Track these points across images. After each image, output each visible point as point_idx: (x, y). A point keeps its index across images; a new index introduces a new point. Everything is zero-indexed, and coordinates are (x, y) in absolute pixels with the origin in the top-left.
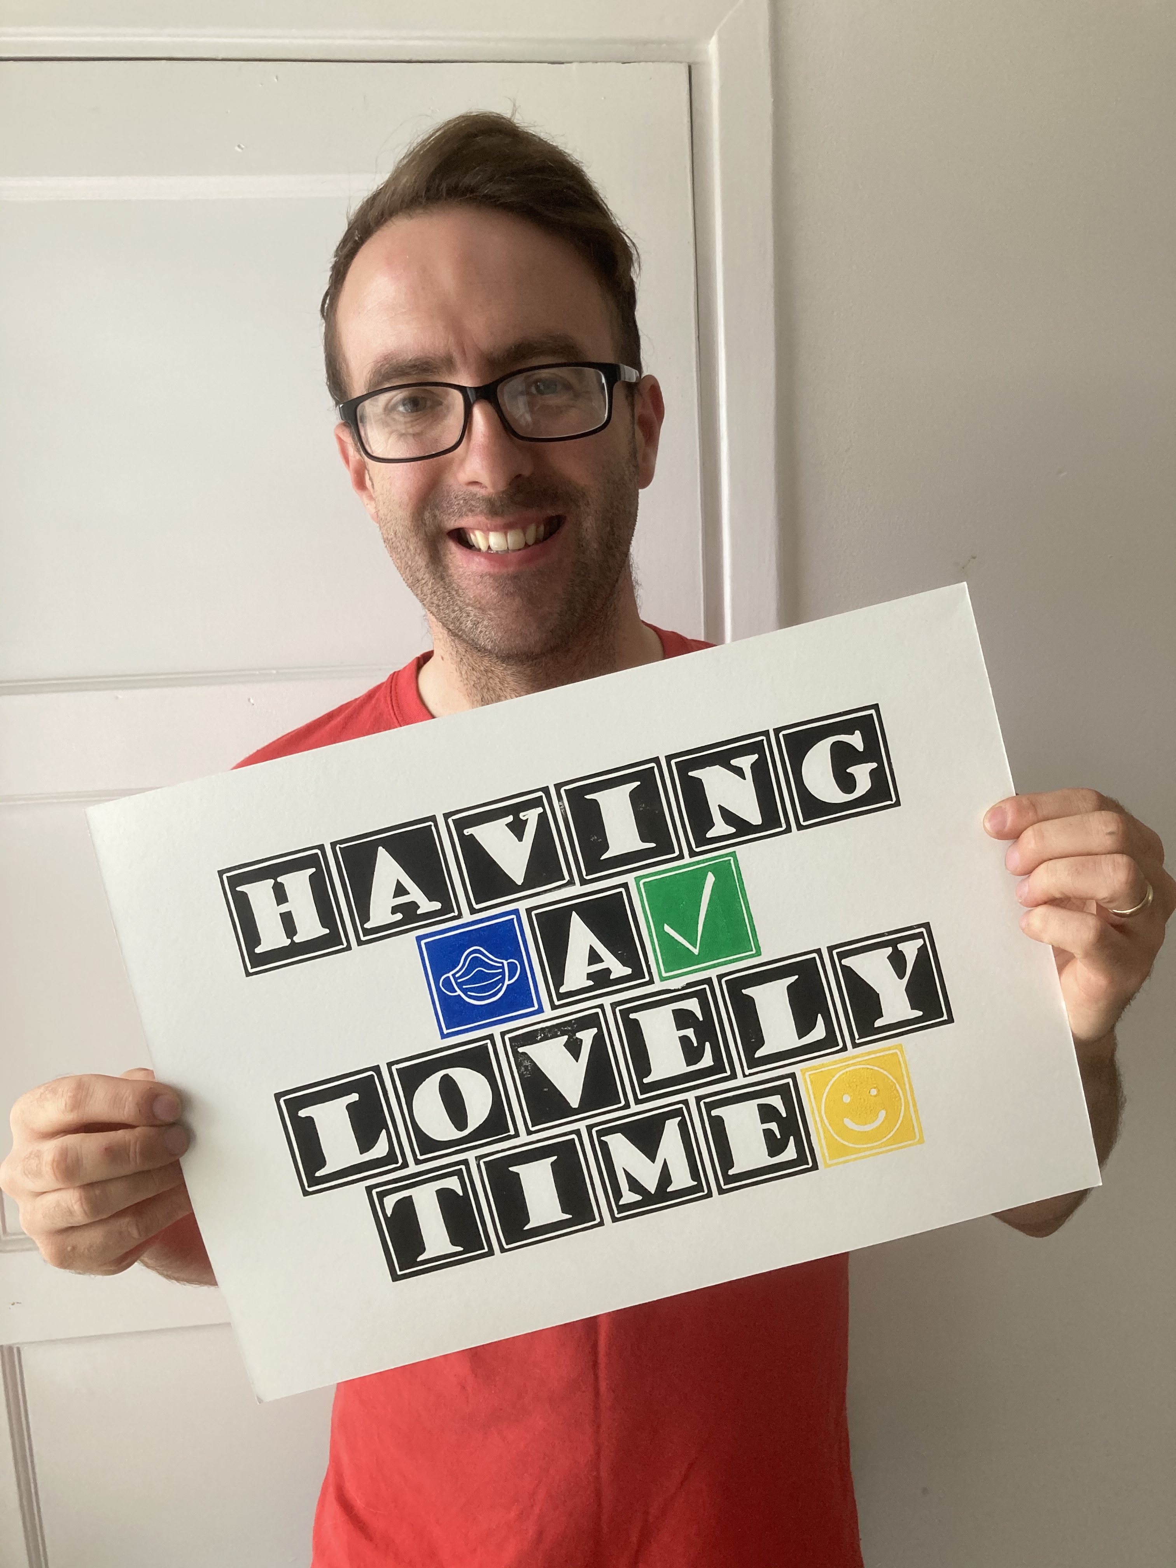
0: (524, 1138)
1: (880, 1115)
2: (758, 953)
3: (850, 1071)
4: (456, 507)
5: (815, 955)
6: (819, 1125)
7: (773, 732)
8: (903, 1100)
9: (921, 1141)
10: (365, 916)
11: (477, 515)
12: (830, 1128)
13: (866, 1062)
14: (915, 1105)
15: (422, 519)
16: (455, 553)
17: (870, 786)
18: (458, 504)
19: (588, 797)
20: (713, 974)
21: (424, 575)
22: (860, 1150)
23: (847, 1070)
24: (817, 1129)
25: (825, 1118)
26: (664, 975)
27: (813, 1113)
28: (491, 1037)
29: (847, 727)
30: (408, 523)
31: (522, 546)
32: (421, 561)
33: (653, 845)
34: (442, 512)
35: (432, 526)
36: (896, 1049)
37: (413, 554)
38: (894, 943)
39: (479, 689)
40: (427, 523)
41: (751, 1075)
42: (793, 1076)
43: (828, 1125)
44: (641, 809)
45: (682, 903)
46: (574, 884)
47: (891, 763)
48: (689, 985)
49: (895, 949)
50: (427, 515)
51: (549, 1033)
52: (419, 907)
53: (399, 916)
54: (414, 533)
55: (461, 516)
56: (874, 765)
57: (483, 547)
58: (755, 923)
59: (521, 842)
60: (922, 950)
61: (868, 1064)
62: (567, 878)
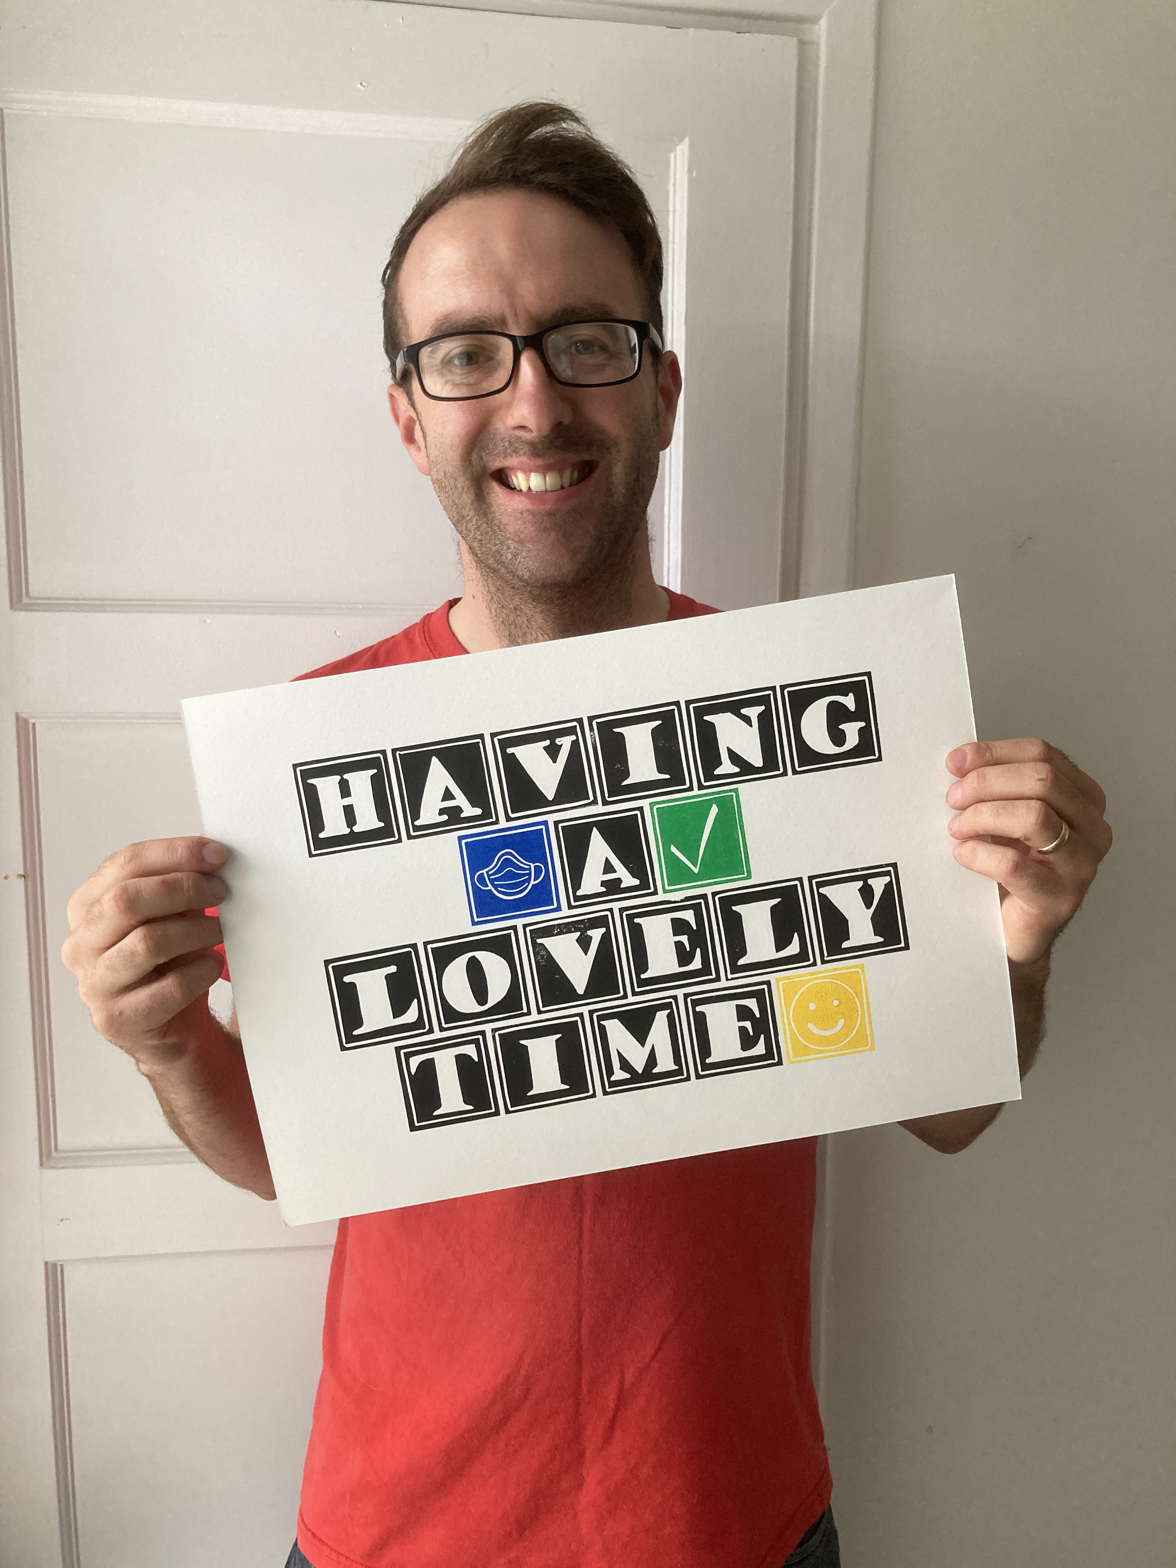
0: (535, 1016)
1: (839, 1022)
2: (749, 877)
3: (817, 983)
4: (501, 449)
5: (797, 882)
6: (787, 1026)
7: (779, 688)
8: (860, 1013)
9: (872, 1049)
10: (416, 815)
11: (520, 456)
12: (795, 1030)
13: (831, 977)
14: (870, 1017)
15: (470, 461)
16: (497, 491)
17: (858, 742)
18: (503, 446)
19: (616, 730)
20: (708, 891)
21: (469, 512)
22: (819, 1052)
23: (815, 982)
24: (785, 1030)
25: (792, 1021)
26: (667, 888)
27: (782, 1016)
28: (514, 928)
29: (843, 690)
30: (457, 463)
31: (559, 487)
32: (467, 498)
33: (668, 776)
34: (488, 454)
35: (478, 467)
36: (859, 967)
37: (460, 493)
38: (864, 878)
39: (507, 625)
40: (474, 463)
41: (733, 979)
42: (768, 983)
43: (794, 1027)
44: (661, 745)
45: (688, 828)
46: (597, 803)
47: (877, 724)
48: (687, 899)
49: (866, 883)
50: (474, 456)
51: (564, 929)
52: (462, 811)
53: (445, 818)
54: (462, 474)
55: (506, 456)
56: (863, 724)
57: (524, 488)
58: (748, 851)
59: (555, 764)
60: (889, 886)
61: (833, 979)
62: (592, 798)
